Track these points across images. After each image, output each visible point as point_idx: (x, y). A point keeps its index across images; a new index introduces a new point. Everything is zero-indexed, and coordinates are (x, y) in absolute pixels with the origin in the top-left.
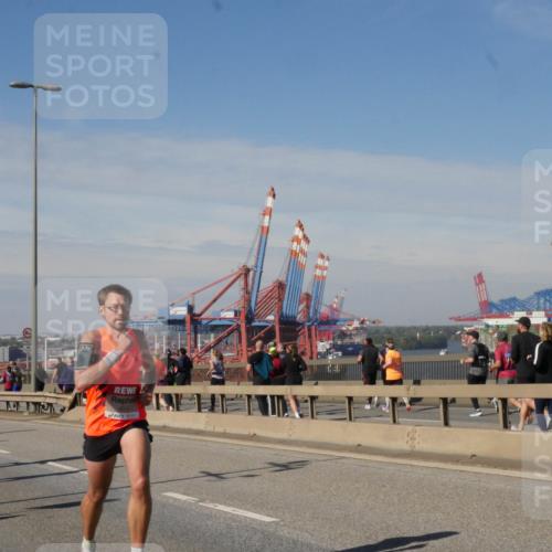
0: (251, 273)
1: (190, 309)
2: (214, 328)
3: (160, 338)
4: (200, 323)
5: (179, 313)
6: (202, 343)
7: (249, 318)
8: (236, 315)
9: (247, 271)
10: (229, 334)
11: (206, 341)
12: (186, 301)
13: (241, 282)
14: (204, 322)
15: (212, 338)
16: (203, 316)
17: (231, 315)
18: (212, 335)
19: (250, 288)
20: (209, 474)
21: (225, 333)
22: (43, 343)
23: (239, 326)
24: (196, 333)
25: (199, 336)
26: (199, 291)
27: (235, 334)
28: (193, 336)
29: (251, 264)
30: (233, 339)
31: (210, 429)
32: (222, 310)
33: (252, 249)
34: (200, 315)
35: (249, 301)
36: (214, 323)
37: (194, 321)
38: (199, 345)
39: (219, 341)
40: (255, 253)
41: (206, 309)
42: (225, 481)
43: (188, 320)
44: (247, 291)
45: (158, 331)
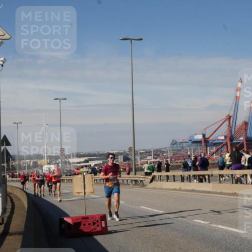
0: (232, 118)
1: (204, 136)
2: (215, 144)
3: (190, 149)
4: (209, 142)
5: (198, 138)
6: (210, 151)
7: (231, 139)
8: (225, 138)
9: (230, 117)
10: (222, 147)
11: (212, 150)
12: (201, 132)
13: (227, 123)
14: (210, 142)
15: (214, 149)
16: (210, 139)
17: (223, 138)
18: (214, 147)
19: (231, 125)
20: (214, 211)
21: (220, 146)
22: (138, 153)
23: (227, 143)
24: (207, 147)
25: (208, 148)
26: (208, 127)
27: (225, 147)
28: (205, 148)
29: (231, 114)
30: (224, 149)
31: (214, 190)
32: (219, 136)
33: (232, 107)
34: (209, 138)
35: (231, 131)
36: (215, 142)
37: (206, 141)
38: (208, 152)
39: (217, 150)
40: (233, 108)
41: (211, 135)
42: (222, 215)
43: (203, 141)
44: (230, 126)
45: (189, 146)
